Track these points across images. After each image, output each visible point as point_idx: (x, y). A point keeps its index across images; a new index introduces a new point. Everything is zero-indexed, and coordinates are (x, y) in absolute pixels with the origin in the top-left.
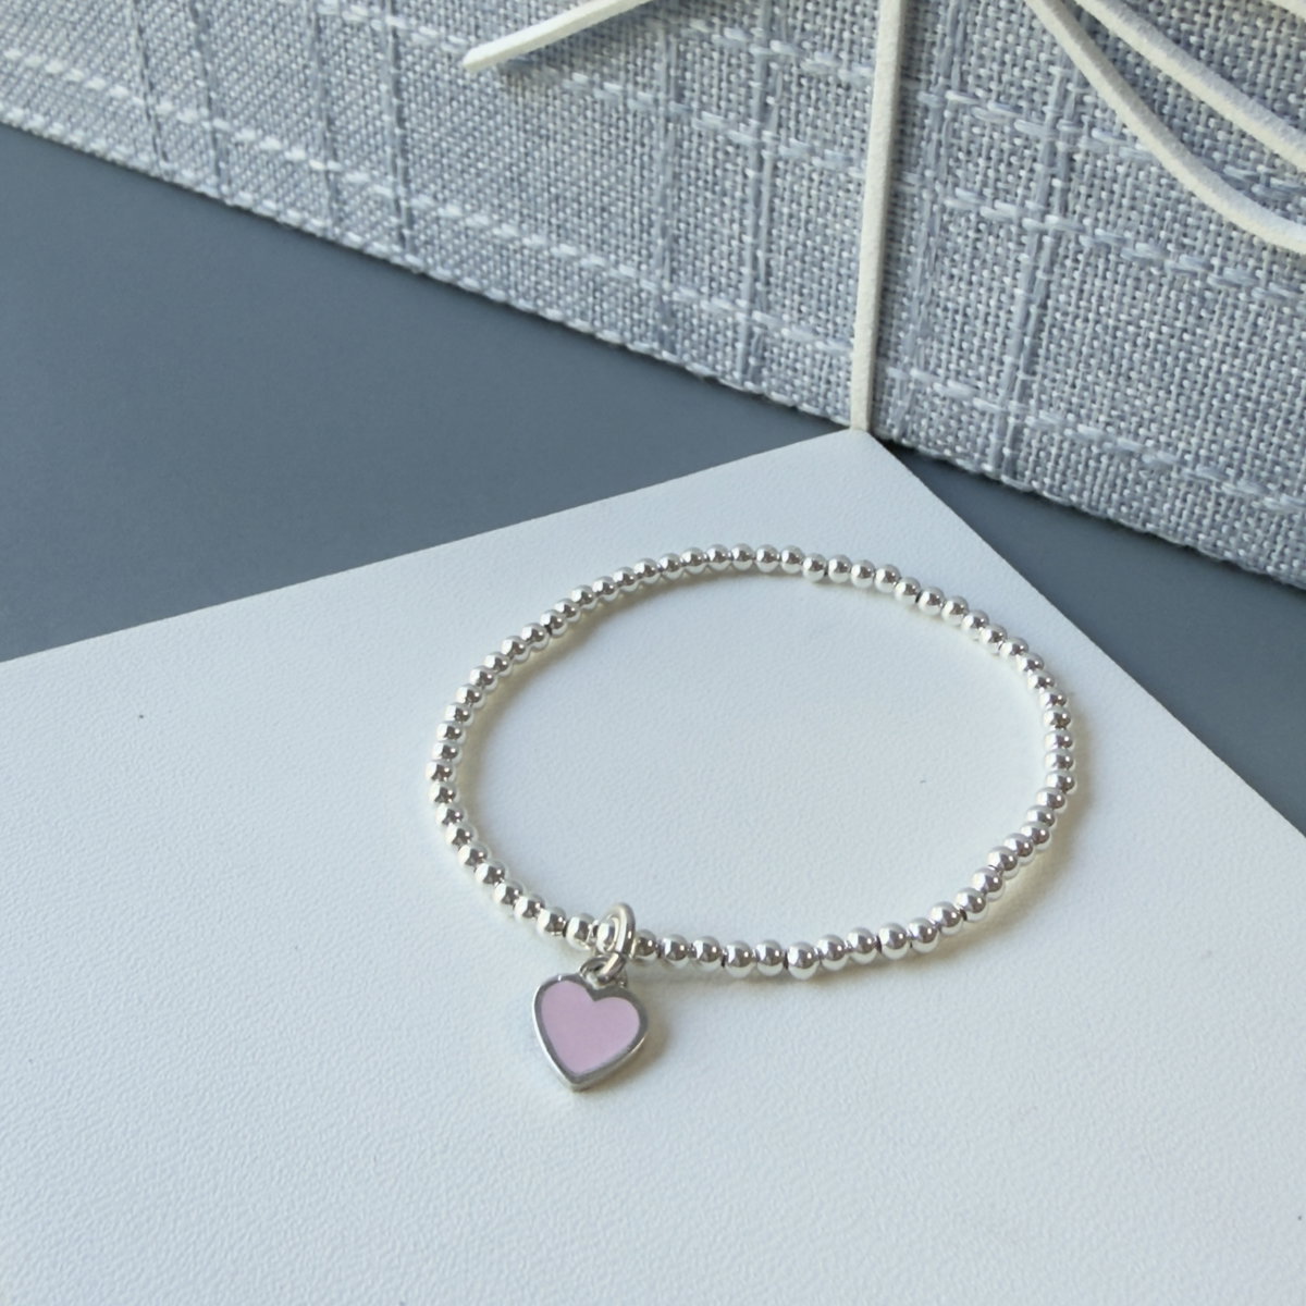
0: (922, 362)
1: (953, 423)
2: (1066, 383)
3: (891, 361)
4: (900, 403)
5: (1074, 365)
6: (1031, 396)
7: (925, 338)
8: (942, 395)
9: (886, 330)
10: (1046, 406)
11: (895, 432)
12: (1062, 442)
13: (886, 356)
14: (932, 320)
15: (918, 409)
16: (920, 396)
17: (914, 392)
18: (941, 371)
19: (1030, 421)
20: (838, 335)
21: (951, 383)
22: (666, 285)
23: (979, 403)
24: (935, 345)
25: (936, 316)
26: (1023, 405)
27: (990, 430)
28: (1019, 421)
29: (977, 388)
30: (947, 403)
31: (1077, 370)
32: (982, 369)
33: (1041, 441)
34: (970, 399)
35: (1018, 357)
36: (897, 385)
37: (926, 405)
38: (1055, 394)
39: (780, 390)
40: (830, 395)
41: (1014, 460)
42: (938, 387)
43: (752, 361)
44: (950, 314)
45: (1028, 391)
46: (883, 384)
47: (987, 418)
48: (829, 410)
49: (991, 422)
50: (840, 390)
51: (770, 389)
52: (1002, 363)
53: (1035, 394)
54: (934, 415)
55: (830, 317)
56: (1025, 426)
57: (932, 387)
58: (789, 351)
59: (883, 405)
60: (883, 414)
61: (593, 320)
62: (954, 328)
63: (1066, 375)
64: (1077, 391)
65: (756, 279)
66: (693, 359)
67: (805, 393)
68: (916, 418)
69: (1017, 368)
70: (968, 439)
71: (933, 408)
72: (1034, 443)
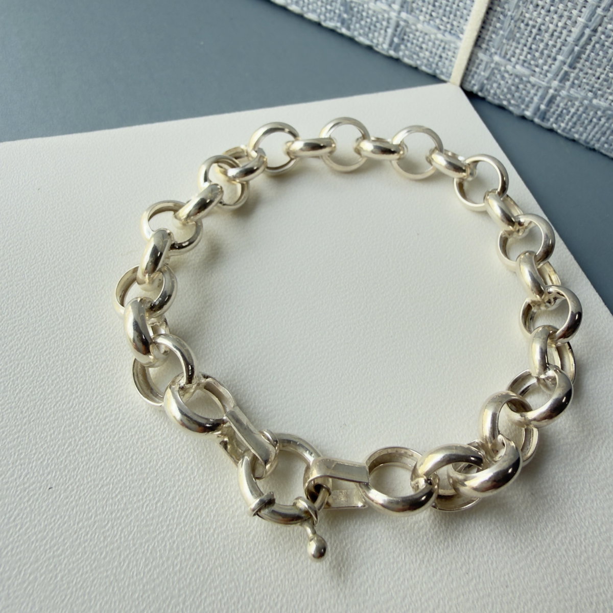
0: (503, 53)
2: (594, 75)
3: (483, 50)
4: (482, 73)
5: (603, 65)
6: (568, 80)
7: (509, 39)
8: (511, 72)
9: (485, 32)
10: (576, 87)
11: (475, 89)
12: (580, 106)
13: (480, 47)
14: (516, 30)
15: (493, 78)
16: (496, 71)
17: (493, 69)
18: (513, 59)
19: (564, 93)
20: (453, 32)
23: (532, 79)
24: (515, 44)
26: (561, 85)
27: (535, 95)
28: (556, 93)
29: (535, 71)
30: (513, 77)
31: (605, 69)
32: (541, 61)
33: (566, 104)
34: (528, 77)
35: (568, 58)
36: (484, 64)
37: (498, 76)
38: (584, 80)
39: (411, 57)
40: (440, 64)
41: (545, 113)
42: (509, 68)
43: (396, 40)
45: (567, 77)
46: (474, 62)
47: (536, 88)
48: (438, 72)
49: (537, 90)
50: (447, 62)
51: (404, 55)
52: (555, 59)
53: (571, 79)
54: (502, 82)
55: (450, 21)
56: (560, 96)
57: (505, 68)
58: (419, 36)
59: (472, 73)
60: (470, 78)
61: (303, 6)
63: (596, 71)
64: (599, 81)
66: (360, 35)
67: (425, 61)
68: (490, 82)
69: (564, 63)
70: (520, 97)
71: (503, 78)
72: (562, 105)
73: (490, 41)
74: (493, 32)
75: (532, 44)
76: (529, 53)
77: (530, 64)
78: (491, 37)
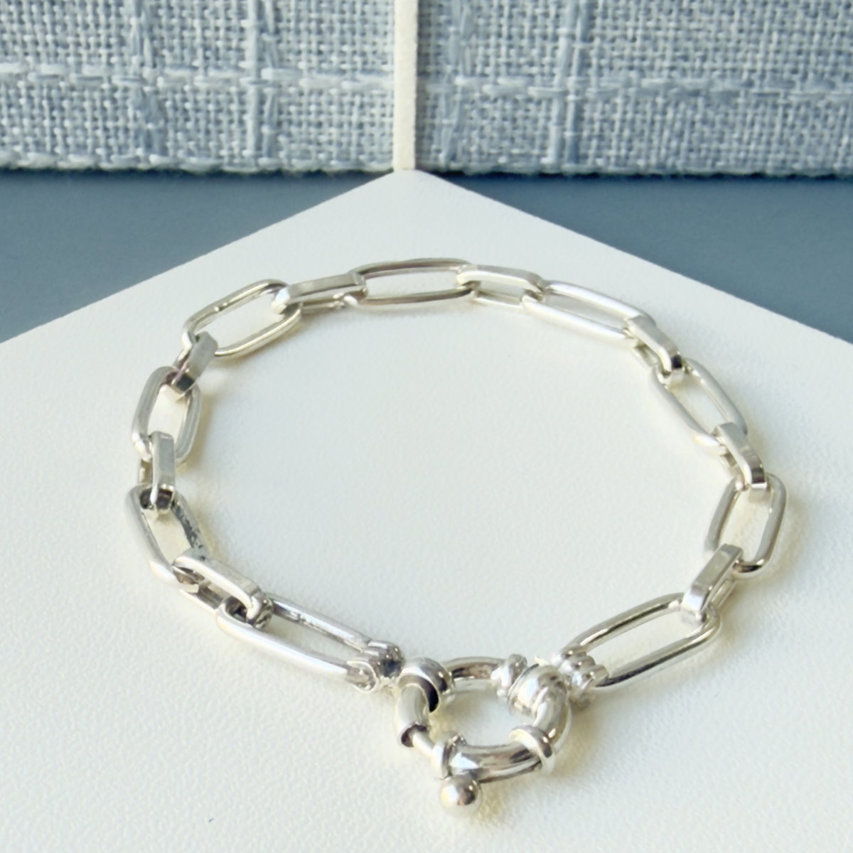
0: (469, 68)
1: (507, 124)
2: (625, 37)
3: (433, 77)
4: (445, 121)
5: (633, 15)
6: (589, 65)
7: (467, 37)
8: (493, 97)
9: (425, 42)
10: (606, 71)
11: (442, 158)
12: (626, 105)
13: (427, 73)
14: (476, 14)
15: (467, 122)
16: (467, 107)
17: (463, 102)
18: (490, 70)
19: (591, 92)
20: (369, 66)
21: (502, 80)
22: (147, 72)
23: (533, 92)
24: (481, 41)
25: (480, 8)
26: (582, 78)
27: (547, 118)
28: (579, 98)
29: (531, 76)
30: (500, 102)
31: (637, 20)
32: (535, 52)
34: (524, 91)
35: (574, 25)
36: (442, 102)
37: (474, 114)
38: (615, 54)
39: (303, 154)
40: (364, 140)
41: (577, 140)
42: (488, 89)
43: (266, 130)
45: (586, 60)
47: (544, 105)
48: (362, 157)
49: (549, 108)
50: (375, 131)
51: (290, 157)
52: (556, 38)
53: (594, 61)
54: (485, 122)
56: (585, 101)
57: (481, 92)
60: (426, 141)
61: (54, 146)
62: (502, 16)
63: (625, 29)
65: (262, 30)
66: (190, 153)
67: (333, 149)
68: (465, 133)
69: (573, 37)
70: (524, 137)
71: (482, 112)
72: (597, 116)
73: (438, 54)
74: (439, 35)
75: (510, 27)
76: (510, 47)
77: (519, 66)
78: (439, 46)
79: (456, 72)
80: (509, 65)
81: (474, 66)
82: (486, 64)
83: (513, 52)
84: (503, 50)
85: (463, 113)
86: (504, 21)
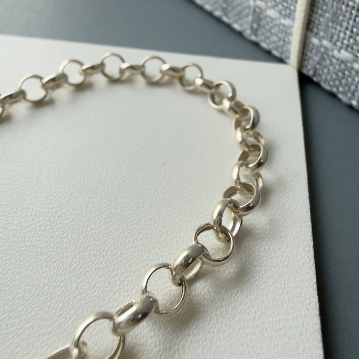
0: (329, 37)
1: (340, 74)
3: (314, 34)
4: (315, 58)
7: (333, 22)
8: (337, 58)
9: (314, 15)
13: (312, 30)
14: (339, 12)
17: (323, 53)
18: (339, 44)
20: (290, 16)
21: (343, 52)
24: (338, 28)
25: (341, 9)
30: (339, 62)
34: (352, 63)
36: (315, 48)
42: (336, 53)
44: (349, 9)
46: (308, 46)
51: (261, 40)
54: (331, 68)
55: (288, 5)
58: (269, 22)
59: (307, 58)
60: (306, 63)
62: (350, 19)
67: (274, 45)
68: (322, 67)
71: (331, 64)
73: (318, 25)
74: (321, 16)
75: (353, 27)
76: (351, 37)
77: (352, 48)
78: (319, 21)
79: (324, 38)
80: (348, 46)
81: (332, 37)
82: (338, 40)
83: (351, 41)
84: (347, 37)
85: (323, 59)
86: (351, 23)
